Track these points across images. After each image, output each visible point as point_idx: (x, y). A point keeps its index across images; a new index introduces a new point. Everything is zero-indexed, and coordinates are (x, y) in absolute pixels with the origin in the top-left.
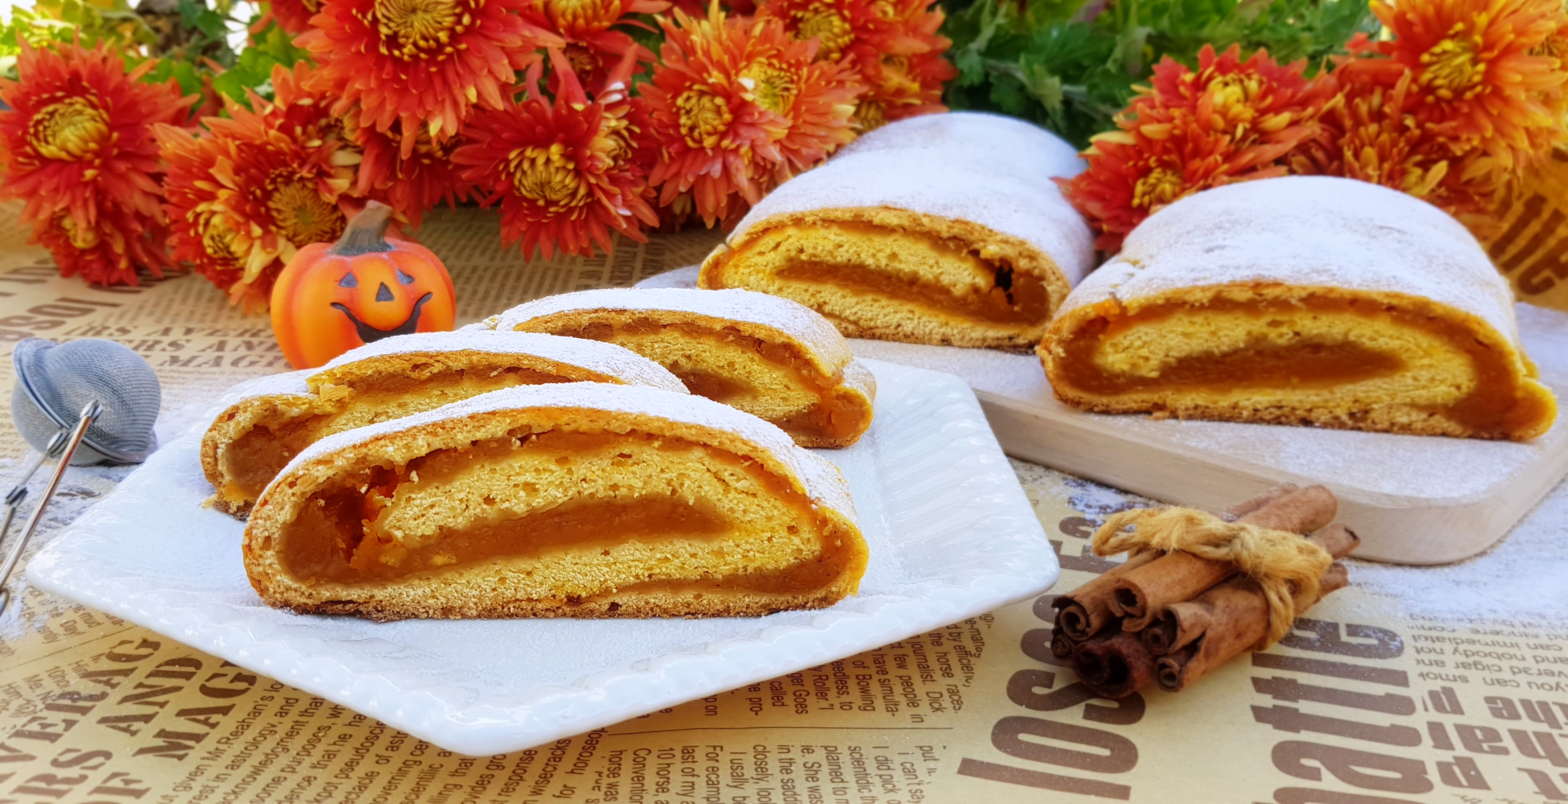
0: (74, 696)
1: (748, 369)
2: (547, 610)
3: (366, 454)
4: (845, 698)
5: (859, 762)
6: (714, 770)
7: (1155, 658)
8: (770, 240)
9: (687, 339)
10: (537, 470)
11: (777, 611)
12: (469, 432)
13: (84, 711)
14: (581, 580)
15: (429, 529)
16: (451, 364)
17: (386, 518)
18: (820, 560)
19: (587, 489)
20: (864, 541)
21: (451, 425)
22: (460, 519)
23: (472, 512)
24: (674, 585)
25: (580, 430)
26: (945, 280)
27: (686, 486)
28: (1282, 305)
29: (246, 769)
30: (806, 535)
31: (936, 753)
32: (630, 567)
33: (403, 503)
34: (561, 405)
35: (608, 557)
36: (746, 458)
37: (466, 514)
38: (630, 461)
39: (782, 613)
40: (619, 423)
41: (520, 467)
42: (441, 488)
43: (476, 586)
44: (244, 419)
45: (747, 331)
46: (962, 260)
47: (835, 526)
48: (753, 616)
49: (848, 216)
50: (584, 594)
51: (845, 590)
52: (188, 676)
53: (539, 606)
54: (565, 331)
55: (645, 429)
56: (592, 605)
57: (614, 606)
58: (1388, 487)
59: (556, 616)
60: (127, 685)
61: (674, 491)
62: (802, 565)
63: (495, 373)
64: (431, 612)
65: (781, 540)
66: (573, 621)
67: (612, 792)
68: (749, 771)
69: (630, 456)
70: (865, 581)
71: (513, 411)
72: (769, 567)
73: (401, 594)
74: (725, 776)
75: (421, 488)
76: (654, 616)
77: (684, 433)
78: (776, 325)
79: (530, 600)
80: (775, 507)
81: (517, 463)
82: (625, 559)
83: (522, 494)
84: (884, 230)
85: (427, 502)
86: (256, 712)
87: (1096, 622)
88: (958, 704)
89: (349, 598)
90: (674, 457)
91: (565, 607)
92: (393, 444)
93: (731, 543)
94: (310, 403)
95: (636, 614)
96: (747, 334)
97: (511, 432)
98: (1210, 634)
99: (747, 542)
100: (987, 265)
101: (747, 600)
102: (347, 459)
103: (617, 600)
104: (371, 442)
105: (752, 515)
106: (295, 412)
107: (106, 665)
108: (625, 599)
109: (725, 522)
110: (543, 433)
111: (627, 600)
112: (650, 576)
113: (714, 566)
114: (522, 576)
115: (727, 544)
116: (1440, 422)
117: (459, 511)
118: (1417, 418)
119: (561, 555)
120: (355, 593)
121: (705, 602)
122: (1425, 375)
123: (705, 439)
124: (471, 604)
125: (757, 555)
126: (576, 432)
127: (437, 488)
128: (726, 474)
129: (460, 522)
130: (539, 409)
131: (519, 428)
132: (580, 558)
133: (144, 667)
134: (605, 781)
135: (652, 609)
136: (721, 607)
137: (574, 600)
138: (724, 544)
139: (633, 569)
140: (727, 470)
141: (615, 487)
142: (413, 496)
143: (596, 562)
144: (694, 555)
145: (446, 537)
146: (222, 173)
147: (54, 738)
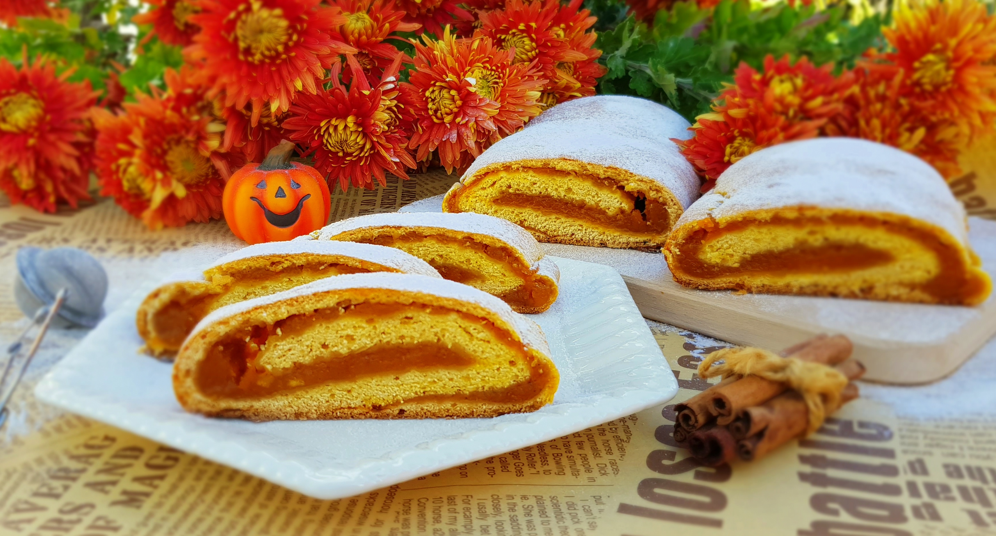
0: (66, 470)
1: (479, 263)
2: (360, 414)
3: (249, 318)
4: (546, 468)
5: (556, 506)
6: (468, 509)
7: (738, 441)
8: (489, 180)
9: (440, 245)
10: (355, 327)
11: (503, 414)
12: (313, 303)
13: (74, 479)
14: (382, 395)
15: (287, 364)
16: (295, 262)
17: (261, 357)
18: (529, 382)
19: (385, 339)
20: (556, 370)
21: (302, 299)
22: (307, 358)
23: (314, 353)
24: (439, 398)
25: (381, 302)
26: (603, 205)
27: (446, 336)
28: (817, 221)
29: (180, 513)
30: (521, 367)
31: (604, 500)
32: (411, 387)
33: (272, 348)
34: (370, 287)
35: (398, 381)
36: (484, 319)
37: (311, 354)
38: (412, 321)
39: (506, 415)
40: (405, 298)
41: (344, 325)
42: (296, 339)
43: (316, 399)
44: (165, 297)
45: (478, 239)
46: (613, 192)
47: (538, 361)
48: (488, 417)
49: (539, 165)
50: (383, 404)
51: (545, 401)
52: (136, 458)
53: (356, 411)
54: (363, 240)
55: (421, 301)
56: (388, 411)
57: (402, 412)
58: (884, 335)
59: (366, 418)
60: (98, 464)
61: (439, 340)
62: (519, 385)
63: (323, 267)
64: (288, 416)
65: (505, 370)
66: (377, 421)
67: (406, 524)
68: (489, 509)
69: (411, 318)
70: (557, 395)
71: (339, 290)
72: (498, 386)
73: (270, 405)
74: (475, 513)
75: (283, 338)
76: (427, 417)
77: (445, 303)
78: (496, 236)
79: (349, 408)
80: (501, 349)
81: (342, 323)
82: (409, 382)
83: (345, 342)
84: (564, 173)
85: (286, 348)
86: (181, 478)
87: (701, 419)
88: (616, 471)
89: (238, 407)
90: (439, 319)
91: (371, 412)
92: (266, 311)
93: (474, 372)
94: (207, 287)
95: (416, 416)
96: (478, 241)
97: (339, 304)
98: (771, 426)
99: (484, 371)
100: (629, 195)
101: (484, 407)
102: (238, 321)
103: (404, 408)
104: (253, 310)
105: (487, 355)
106: (197, 292)
107: (83, 451)
108: (409, 407)
109: (471, 359)
110: (358, 304)
111: (410, 408)
112: (424, 393)
113: (464, 386)
114: (345, 393)
115: (472, 372)
116: (918, 294)
117: (306, 353)
118: (903, 292)
119: (369, 379)
120: (241, 404)
121: (458, 408)
122: (907, 265)
123: (458, 307)
124: (313, 411)
125: (491, 379)
126: (379, 303)
127: (293, 338)
128: (472, 328)
129: (307, 360)
130: (356, 290)
131: (344, 301)
132: (381, 382)
133: (107, 454)
134: (401, 517)
135: (425, 413)
136: (468, 412)
137: (377, 408)
138: (470, 372)
139: (413, 388)
140: (472, 327)
141: (402, 337)
142: (278, 343)
143: (390, 384)
144: (451, 379)
145: (298, 369)
146: (136, 138)
147: (57, 496)
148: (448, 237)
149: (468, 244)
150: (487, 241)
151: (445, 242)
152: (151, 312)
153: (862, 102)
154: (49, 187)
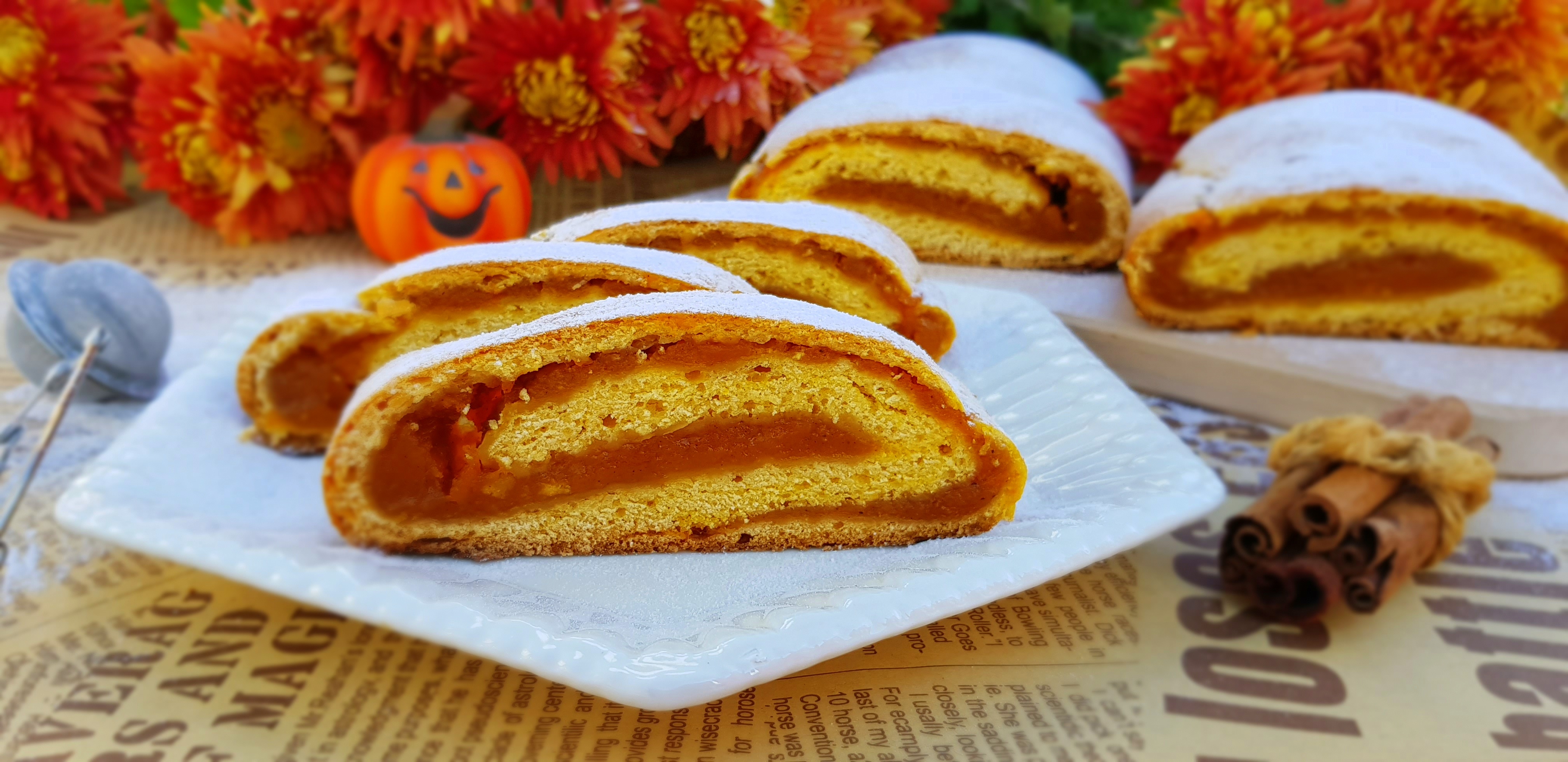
0: (122, 657)
1: (826, 286)
2: (670, 543)
3: (469, 370)
4: (1009, 633)
5: (1054, 703)
6: (900, 715)
7: (1345, 579)
8: (809, 157)
9: (762, 253)
10: (664, 386)
11: (924, 539)
12: (588, 343)
13: (140, 675)
14: (710, 509)
15: (541, 456)
16: (528, 275)
17: (491, 442)
18: (974, 482)
19: (720, 407)
20: (1022, 460)
21: (567, 335)
22: (576, 443)
23: (589, 434)
24: (812, 513)
25: (715, 340)
26: (998, 198)
27: (829, 402)
28: (1379, 214)
29: (353, 736)
30: (960, 456)
31: (1133, 689)
32: (764, 494)
33: (511, 426)
34: (695, 311)
35: (741, 484)
36: (898, 370)
37: (583, 437)
38: (768, 375)
39: (930, 541)
40: (758, 332)
41: (645, 383)
42: (555, 408)
43: (590, 519)
44: (289, 340)
45: (827, 244)
46: (1017, 176)
47: (993, 444)
48: (898, 545)
49: (895, 131)
50: (712, 526)
51: (1000, 515)
52: (255, 630)
53: (662, 539)
54: (631, 243)
55: (787, 338)
56: (721, 537)
57: (745, 538)
58: (1503, 397)
59: (681, 550)
60: (183, 644)
61: (815, 409)
62: (955, 488)
63: (577, 286)
64: (539, 549)
65: (931, 461)
66: (700, 555)
67: (794, 747)
68: (939, 715)
69: (768, 370)
70: (1021, 506)
71: (639, 318)
72: (918, 491)
73: (505, 529)
74: (916, 725)
75: (531, 408)
76: (789, 548)
77: (831, 342)
78: (857, 238)
79: (651, 533)
80: (926, 424)
81: (642, 378)
82: (759, 485)
83: (647, 413)
84: (934, 145)
85: (538, 425)
86: (346, 668)
87: (1278, 541)
88: (1134, 636)
89: (445, 535)
90: (818, 370)
91: (690, 540)
92: (501, 357)
93: (878, 466)
94: (366, 321)
95: (770, 546)
96: (827, 248)
97: (635, 343)
98: (1402, 552)
99: (894, 464)
100: (1043, 181)
101: (892, 528)
102: (447, 375)
103: (749, 531)
104: (475, 355)
105: (901, 434)
106: (348, 331)
107: (151, 620)
108: (757, 530)
109: (871, 442)
110: (672, 344)
111: (756, 531)
112: (786, 504)
113: (857, 491)
114: (643, 506)
115: (872, 466)
116: (1529, 334)
117: (574, 433)
118: (1505, 330)
119: (688, 482)
120: (452, 530)
121: (846, 531)
122: (1516, 286)
123: (852, 350)
124: (585, 539)
125: (906, 478)
126: (711, 342)
127: (551, 408)
128: (875, 388)
129: (576, 447)
130: (669, 316)
131: (643, 339)
132: (709, 484)
133: (199, 623)
134: (781, 734)
135: (787, 540)
136: (863, 537)
137: (700, 532)
138: (870, 467)
139: (767, 496)
140: (875, 384)
141: (750, 404)
142: (524, 417)
143: (726, 489)
144: (835, 480)
145: (558, 463)
146: (205, 90)
147: (110, 708)
148: (775, 240)
149: (810, 252)
150: (841, 248)
151: (771, 249)
152: (263, 367)
153: (1384, 42)
154: (56, 176)
